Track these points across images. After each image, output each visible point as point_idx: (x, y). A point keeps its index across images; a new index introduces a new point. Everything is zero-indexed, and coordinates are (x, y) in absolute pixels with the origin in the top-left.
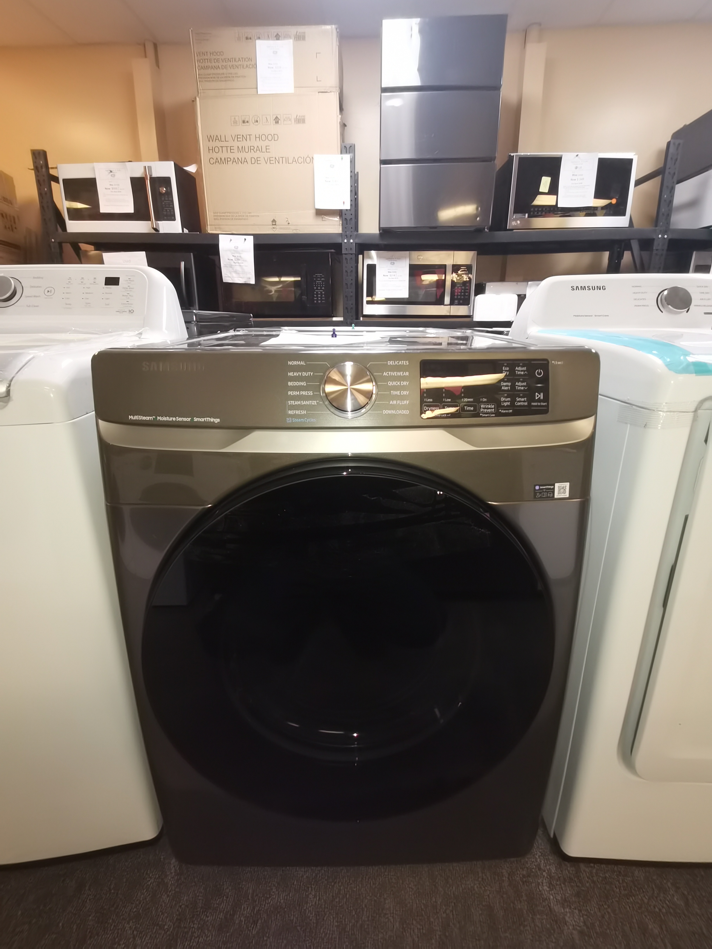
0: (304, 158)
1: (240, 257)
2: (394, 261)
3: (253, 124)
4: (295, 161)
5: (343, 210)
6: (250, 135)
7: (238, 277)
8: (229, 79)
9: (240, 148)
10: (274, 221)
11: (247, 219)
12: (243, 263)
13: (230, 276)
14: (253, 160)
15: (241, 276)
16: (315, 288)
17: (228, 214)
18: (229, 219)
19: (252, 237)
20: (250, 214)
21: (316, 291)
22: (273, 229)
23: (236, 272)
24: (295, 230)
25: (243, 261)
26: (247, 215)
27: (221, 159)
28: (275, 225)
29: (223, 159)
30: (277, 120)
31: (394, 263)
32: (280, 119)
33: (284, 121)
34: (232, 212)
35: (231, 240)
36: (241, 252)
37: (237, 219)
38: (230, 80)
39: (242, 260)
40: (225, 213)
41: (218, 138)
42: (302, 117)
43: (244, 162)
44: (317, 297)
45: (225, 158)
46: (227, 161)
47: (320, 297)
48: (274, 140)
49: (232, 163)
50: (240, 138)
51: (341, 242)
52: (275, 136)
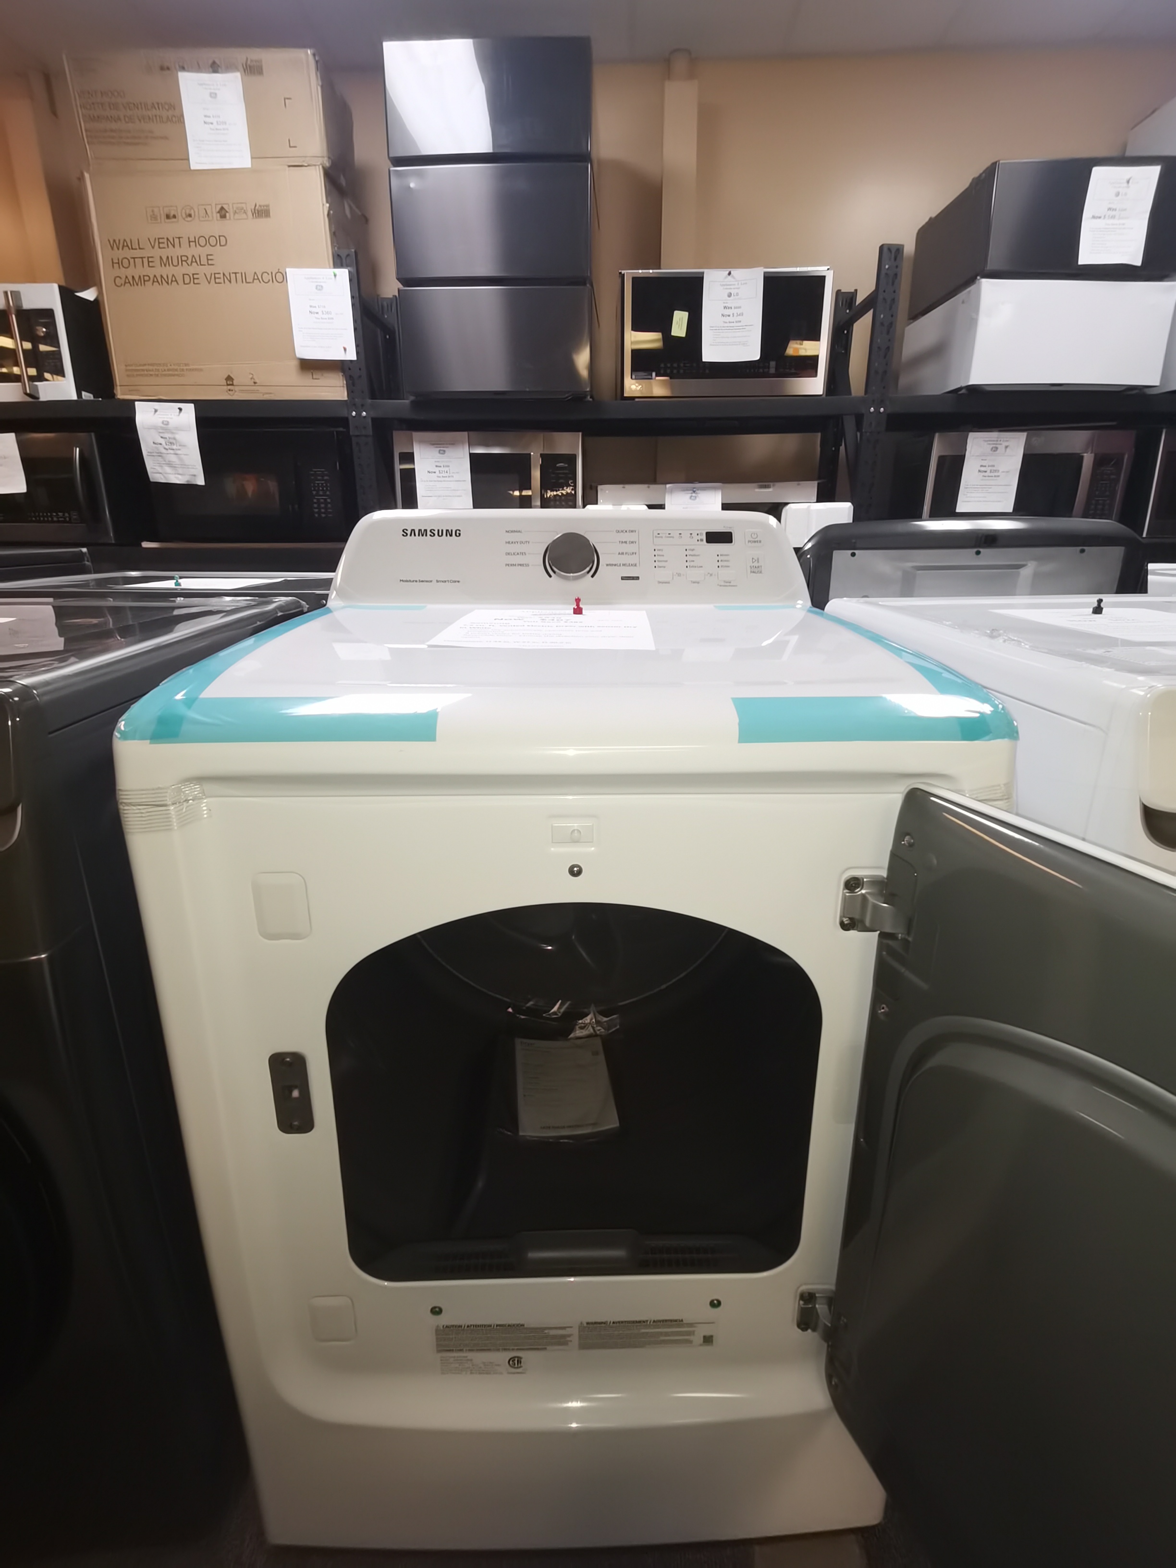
0: (272, 273)
1: (174, 439)
2: (443, 447)
3: (184, 219)
4: (255, 277)
5: (345, 362)
6: (179, 238)
7: (175, 474)
9: (164, 259)
10: (229, 378)
11: (183, 375)
12: (179, 450)
13: (161, 471)
14: (187, 280)
15: (180, 471)
16: (314, 493)
17: (151, 368)
18: (151, 375)
19: (192, 405)
20: (187, 367)
21: (316, 497)
22: (230, 392)
23: (170, 464)
24: (267, 393)
25: (180, 446)
26: (182, 368)
27: (133, 277)
28: (232, 385)
29: (137, 279)
30: (223, 213)
31: (444, 451)
32: (227, 210)
33: (234, 214)
34: (156, 364)
35: (156, 411)
36: (174, 431)
37: (165, 375)
39: (178, 445)
40: (145, 365)
41: (126, 245)
42: (265, 207)
43: (172, 281)
44: (319, 508)
45: (140, 277)
46: (144, 281)
47: (323, 508)
48: (220, 245)
49: (153, 284)
50: (163, 243)
51: (346, 416)
52: (221, 238)
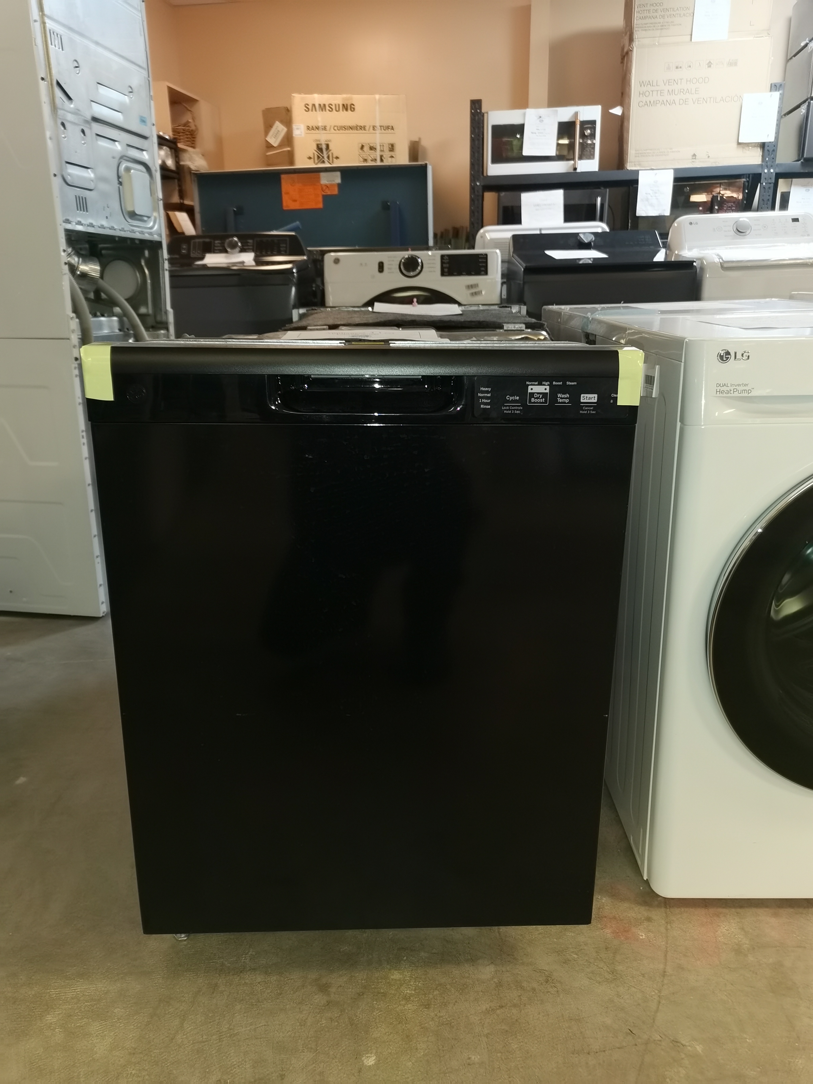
0: (732, 97)
1: (658, 190)
2: (809, 187)
3: (686, 69)
4: (722, 99)
5: (766, 143)
6: (681, 79)
7: (653, 211)
8: (665, 27)
9: (670, 91)
10: (694, 155)
12: (660, 197)
13: (642, 210)
14: (681, 102)
15: (657, 209)
17: (649, 151)
18: (650, 156)
19: (673, 171)
20: (671, 150)
22: (693, 163)
23: (651, 206)
24: (714, 163)
25: (661, 194)
26: (668, 150)
27: (650, 102)
28: (695, 159)
29: (652, 102)
30: (709, 65)
31: (809, 190)
32: (713, 63)
33: (716, 65)
35: (651, 175)
36: (659, 186)
37: (658, 156)
38: (665, 29)
39: (659, 194)
40: (647, 150)
41: (649, 83)
42: (736, 61)
43: (673, 103)
45: (654, 101)
46: (656, 103)
48: (705, 82)
49: (661, 105)
50: (671, 82)
51: (761, 172)
52: (706, 79)
